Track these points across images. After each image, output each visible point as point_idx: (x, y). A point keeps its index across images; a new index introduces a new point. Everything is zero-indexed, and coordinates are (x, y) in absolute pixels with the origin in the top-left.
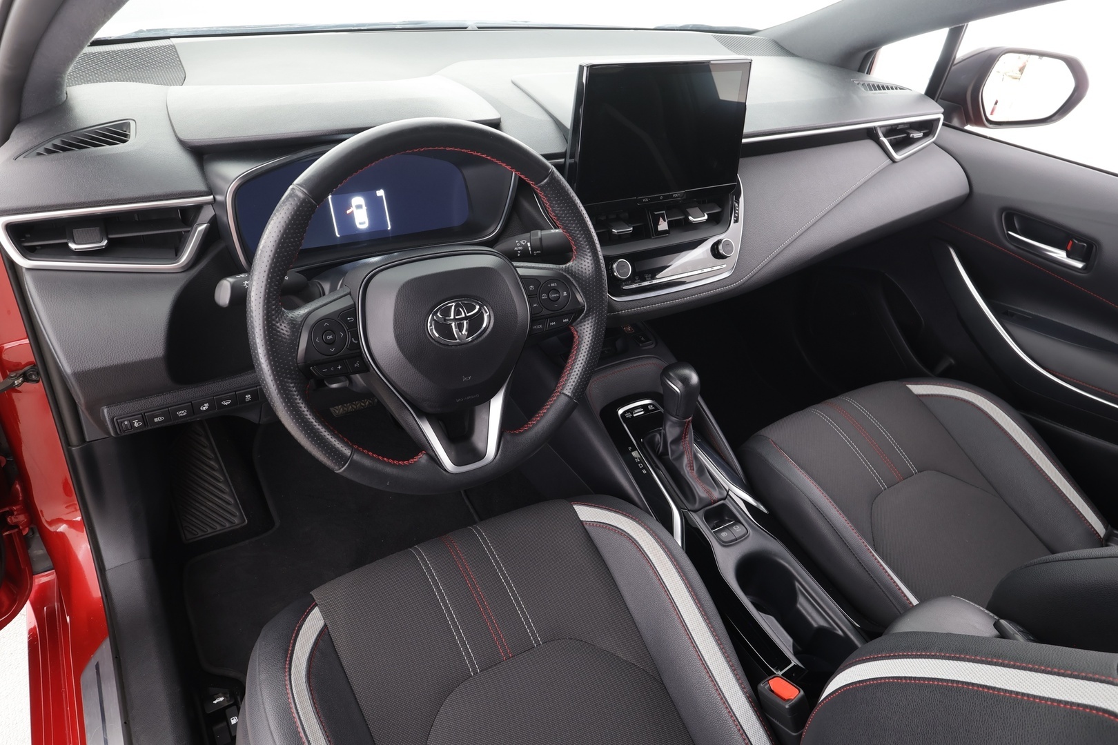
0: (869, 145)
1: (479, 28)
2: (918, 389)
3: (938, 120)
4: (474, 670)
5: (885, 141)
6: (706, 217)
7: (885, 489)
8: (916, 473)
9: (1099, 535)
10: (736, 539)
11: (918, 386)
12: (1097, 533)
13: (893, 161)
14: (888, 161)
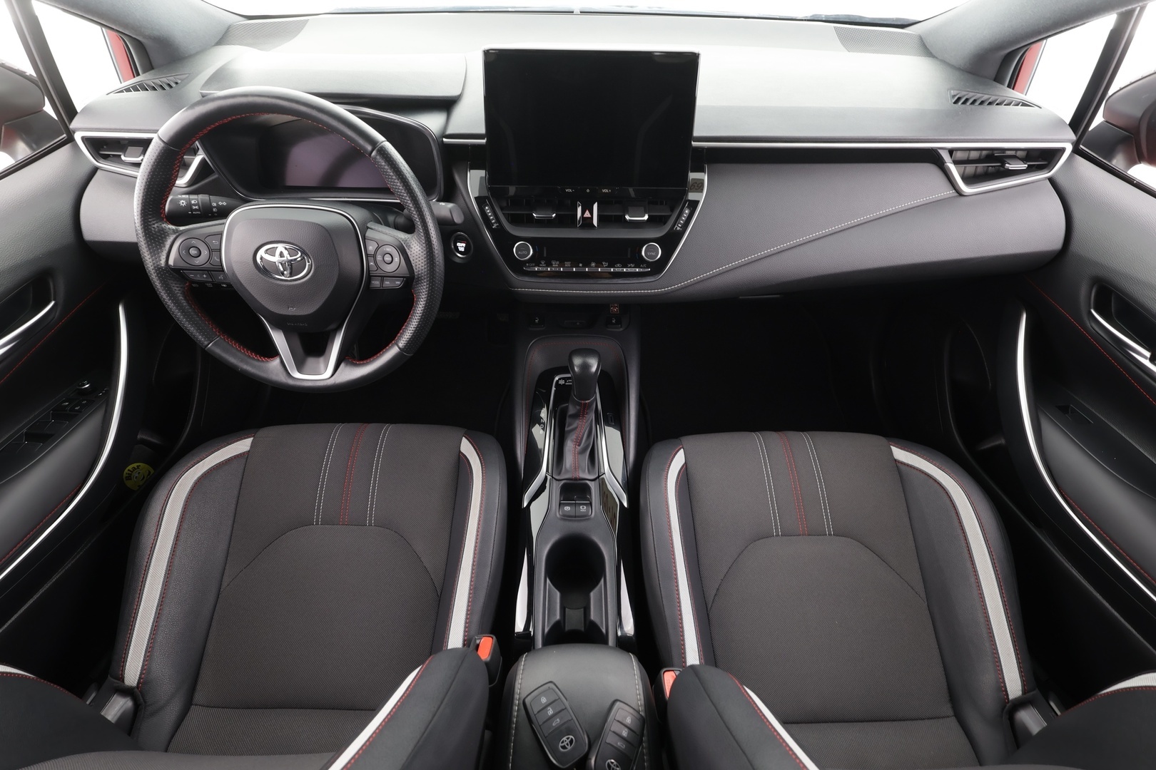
0: (930, 170)
1: (581, 12)
2: (900, 454)
3: (1062, 150)
4: (317, 521)
5: (953, 169)
6: (646, 217)
7: (777, 535)
8: (830, 535)
9: (1007, 695)
10: (575, 517)
11: (903, 451)
12: (1006, 690)
13: (960, 194)
14: (952, 192)
